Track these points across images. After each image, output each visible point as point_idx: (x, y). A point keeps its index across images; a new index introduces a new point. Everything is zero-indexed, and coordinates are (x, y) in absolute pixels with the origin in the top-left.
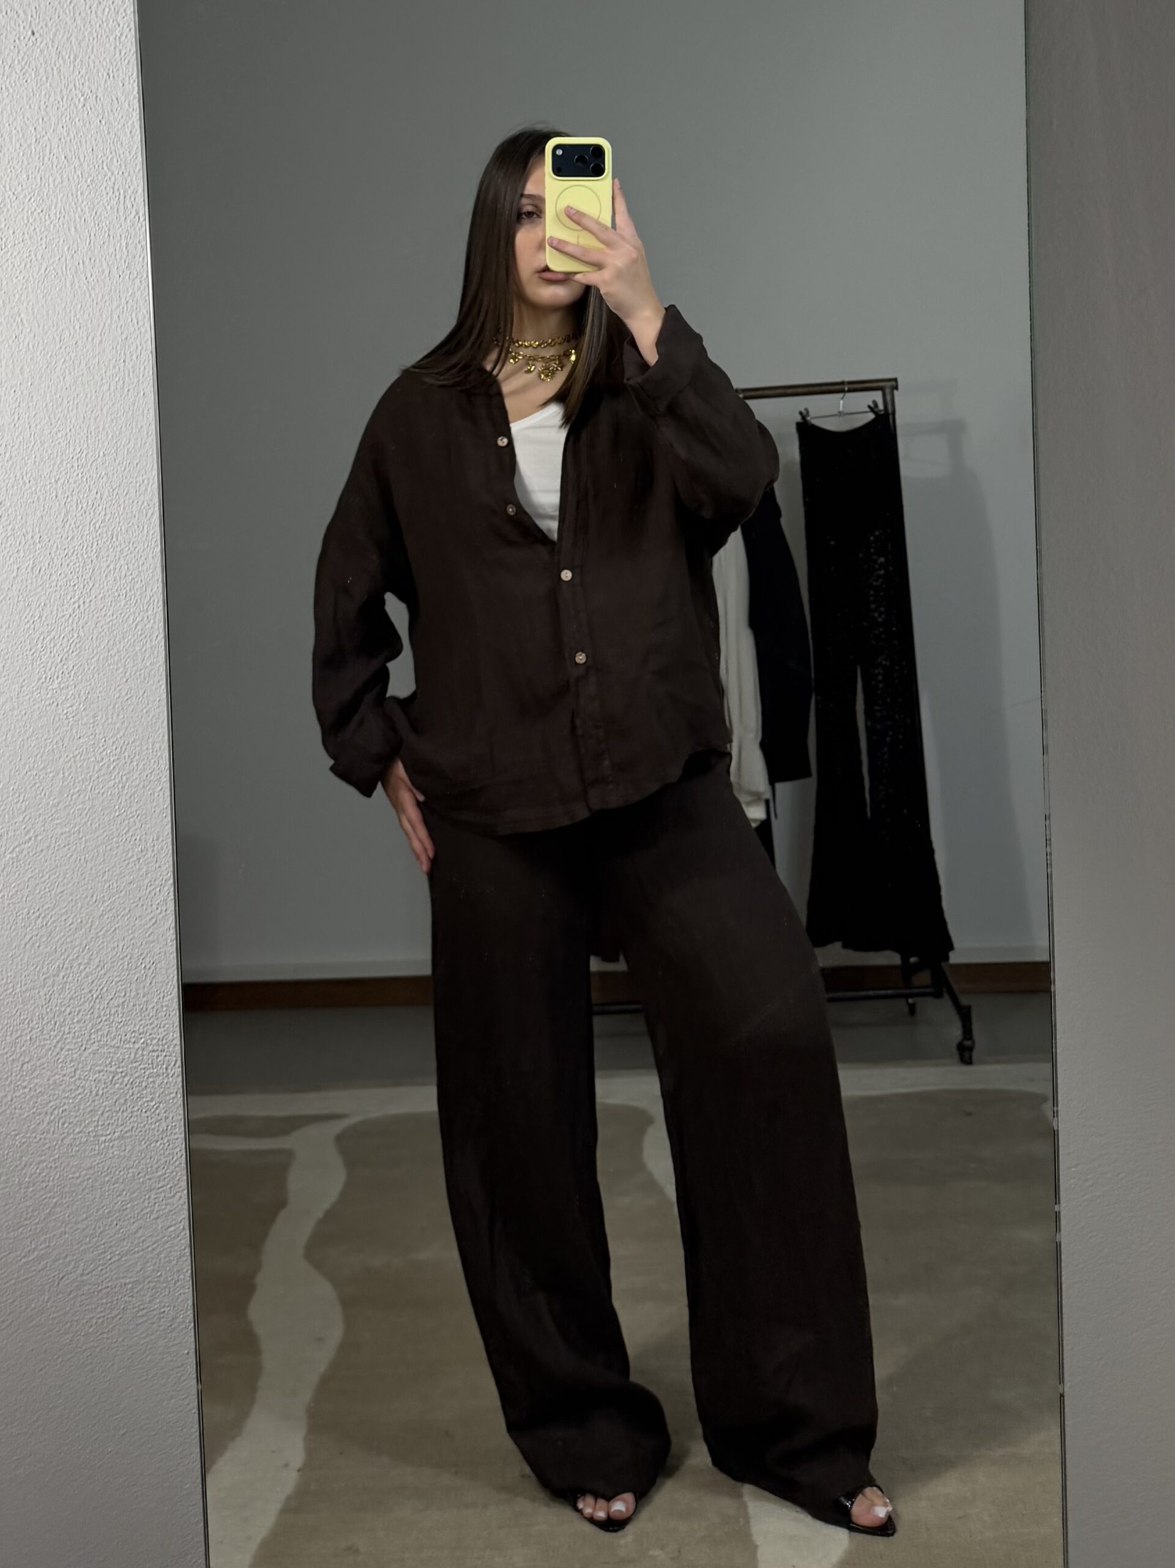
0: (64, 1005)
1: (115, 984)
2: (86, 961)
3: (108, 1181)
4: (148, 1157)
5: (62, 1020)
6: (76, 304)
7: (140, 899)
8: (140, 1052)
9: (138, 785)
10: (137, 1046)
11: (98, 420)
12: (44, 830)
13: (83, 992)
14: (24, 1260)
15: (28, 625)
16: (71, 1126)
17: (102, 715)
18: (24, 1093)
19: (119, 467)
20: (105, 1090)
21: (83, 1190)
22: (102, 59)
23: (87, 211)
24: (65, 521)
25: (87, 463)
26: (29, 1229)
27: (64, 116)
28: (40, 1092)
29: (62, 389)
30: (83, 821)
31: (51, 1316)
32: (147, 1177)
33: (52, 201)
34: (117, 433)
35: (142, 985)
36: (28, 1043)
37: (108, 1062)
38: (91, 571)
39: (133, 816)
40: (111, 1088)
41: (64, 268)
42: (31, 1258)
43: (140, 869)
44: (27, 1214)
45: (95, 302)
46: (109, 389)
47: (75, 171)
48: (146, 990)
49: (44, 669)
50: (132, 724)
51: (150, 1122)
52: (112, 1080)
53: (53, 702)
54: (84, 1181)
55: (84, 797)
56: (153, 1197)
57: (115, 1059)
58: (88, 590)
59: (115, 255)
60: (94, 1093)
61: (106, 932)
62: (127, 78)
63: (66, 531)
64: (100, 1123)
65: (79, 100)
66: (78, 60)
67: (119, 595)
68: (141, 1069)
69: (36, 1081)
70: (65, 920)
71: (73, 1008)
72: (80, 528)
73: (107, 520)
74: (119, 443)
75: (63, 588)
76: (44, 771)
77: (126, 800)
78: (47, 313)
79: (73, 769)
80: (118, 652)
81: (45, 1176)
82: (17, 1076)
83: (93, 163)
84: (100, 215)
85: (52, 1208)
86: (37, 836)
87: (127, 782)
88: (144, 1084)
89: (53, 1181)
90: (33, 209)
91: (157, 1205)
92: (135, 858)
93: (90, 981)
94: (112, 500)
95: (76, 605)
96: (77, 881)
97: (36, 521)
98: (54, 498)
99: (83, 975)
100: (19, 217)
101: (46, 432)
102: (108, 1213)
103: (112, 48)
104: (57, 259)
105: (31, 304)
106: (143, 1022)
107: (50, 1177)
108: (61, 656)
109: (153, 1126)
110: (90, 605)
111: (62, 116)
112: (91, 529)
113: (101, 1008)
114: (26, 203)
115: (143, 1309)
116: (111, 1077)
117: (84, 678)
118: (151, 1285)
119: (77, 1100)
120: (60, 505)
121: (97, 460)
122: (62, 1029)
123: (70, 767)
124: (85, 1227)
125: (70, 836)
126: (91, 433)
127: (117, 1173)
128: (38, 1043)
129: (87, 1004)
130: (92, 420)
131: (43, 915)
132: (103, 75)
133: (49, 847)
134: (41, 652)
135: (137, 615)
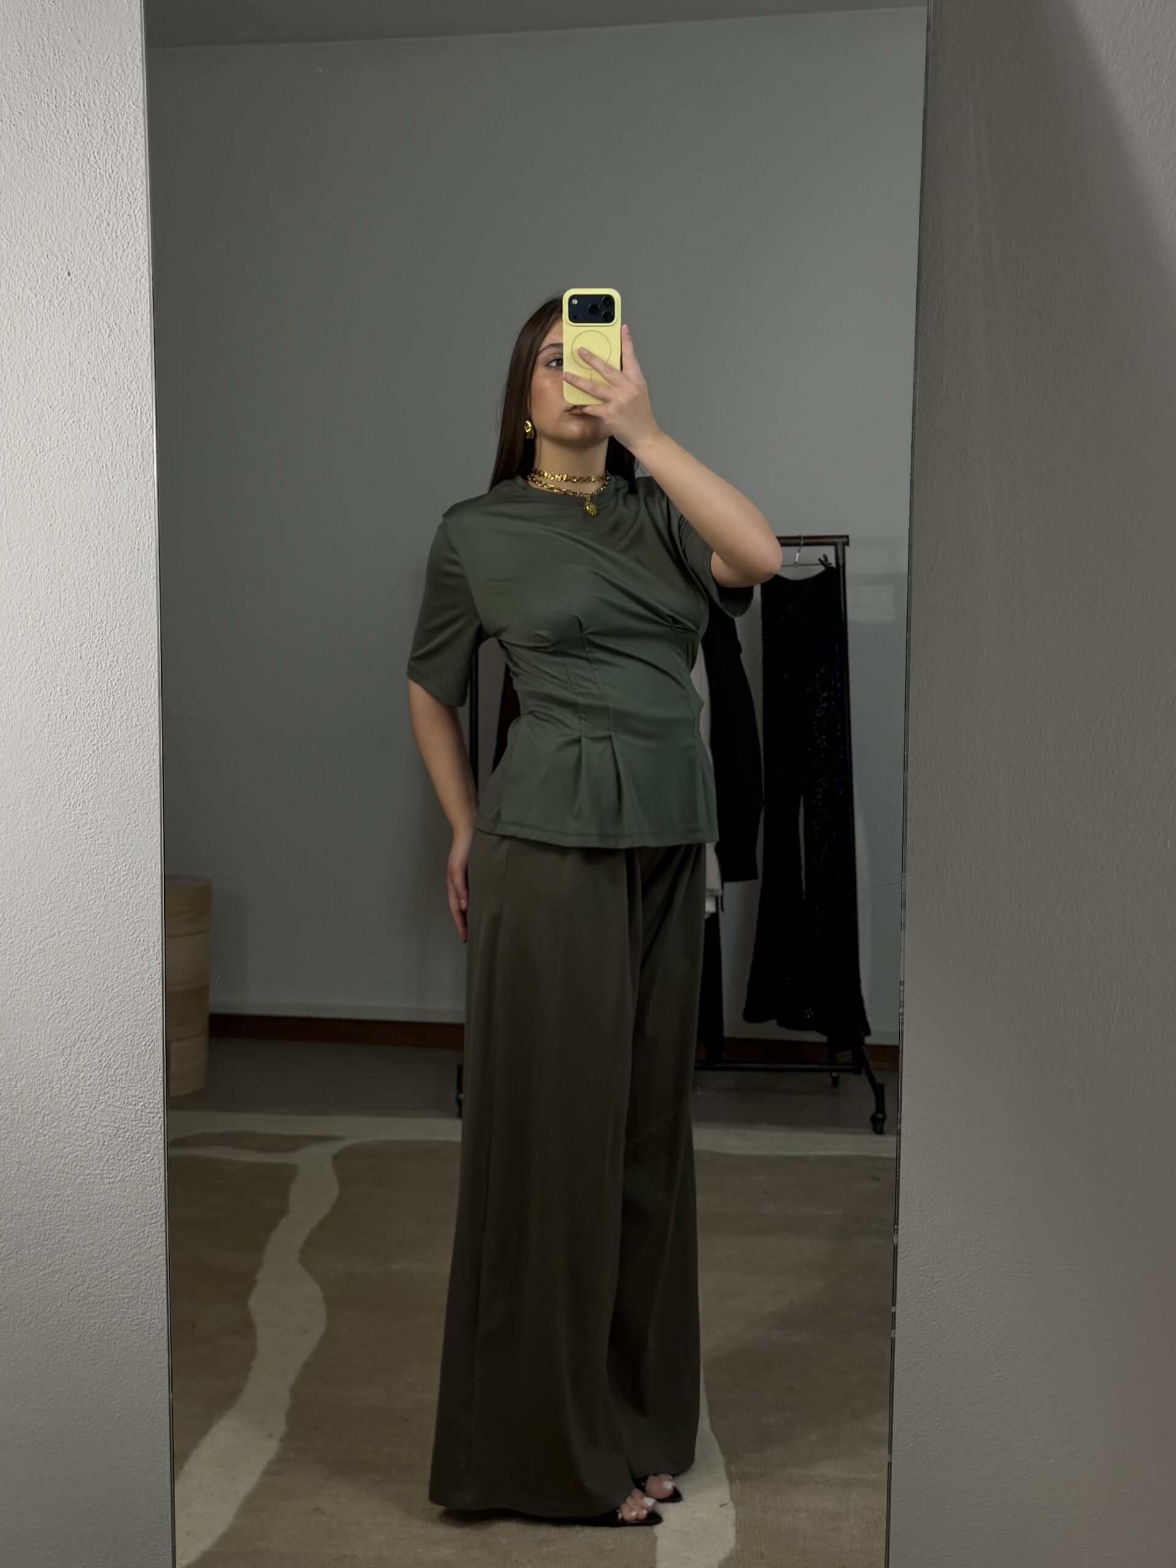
0: (79, 1071)
1: (121, 1056)
2: (97, 1036)
3: (111, 1215)
4: (144, 1198)
5: (77, 1082)
6: (100, 500)
7: (142, 988)
8: (140, 1113)
9: (142, 897)
10: (137, 1108)
11: (116, 596)
12: (66, 928)
13: (94, 1061)
14: (43, 1273)
15: (55, 762)
16: (82, 1168)
17: (115, 838)
18: (43, 1140)
19: (132, 636)
20: (110, 1142)
21: (90, 1221)
22: (125, 297)
23: (111, 423)
24: (87, 678)
25: (106, 631)
26: (46, 1248)
27: (93, 344)
28: (57, 1140)
29: (87, 570)
30: (98, 923)
31: (63, 1319)
32: (143, 1214)
33: (82, 414)
34: (131, 608)
35: (143, 1058)
36: (49, 1099)
37: (113, 1119)
38: (108, 719)
39: (138, 922)
40: (115, 1140)
41: (90, 470)
42: (47, 1272)
43: (142, 965)
44: (45, 1236)
45: (115, 499)
46: (125, 572)
47: (101, 390)
48: (145, 1063)
49: (68, 797)
50: (138, 847)
51: (145, 1170)
52: (116, 1134)
53: (75, 825)
54: (90, 1214)
55: (99, 903)
56: (147, 1230)
57: (118, 1117)
58: (105, 736)
59: (133, 462)
60: (101, 1143)
61: (115, 1013)
62: (145, 314)
63: (88, 685)
64: (106, 1168)
65: (106, 331)
66: (105, 298)
67: (130, 741)
68: (140, 1127)
69: (54, 1130)
70: (81, 1002)
71: (86, 1073)
72: (100, 685)
73: (121, 679)
74: (132, 617)
75: (85, 733)
76: (66, 880)
77: (133, 908)
78: (76, 506)
79: (91, 879)
80: (128, 787)
81: (60, 1207)
82: (39, 1125)
83: (116, 384)
84: (121, 427)
85: (65, 1233)
86: (60, 932)
87: (134, 893)
88: (142, 1139)
89: (66, 1212)
90: (66, 421)
91: (150, 1237)
92: (139, 954)
93: (101, 1053)
94: (126, 663)
95: (96, 747)
96: (91, 971)
97: (64, 676)
98: (79, 659)
99: (95, 1047)
100: (55, 426)
101: (74, 605)
102: (111, 1241)
103: (134, 289)
104: (85, 462)
105: (63, 498)
106: (143, 1088)
107: (64, 1208)
108: (82, 788)
109: (148, 1174)
110: (107, 748)
111: (91, 343)
112: (109, 685)
113: (109, 1075)
114: (60, 415)
115: (137, 1319)
116: (115, 1132)
117: (101, 807)
118: (144, 1301)
119: (88, 1148)
120: (83, 665)
121: (114, 629)
122: (77, 1090)
123: (88, 878)
124: (91, 1250)
125: (86, 934)
126: (110, 607)
127: (118, 1208)
128: (56, 1100)
129: (97, 1071)
130: (111, 596)
131: (63, 997)
132: (126, 311)
133: (69, 942)
134: (66, 783)
135: (144, 757)
